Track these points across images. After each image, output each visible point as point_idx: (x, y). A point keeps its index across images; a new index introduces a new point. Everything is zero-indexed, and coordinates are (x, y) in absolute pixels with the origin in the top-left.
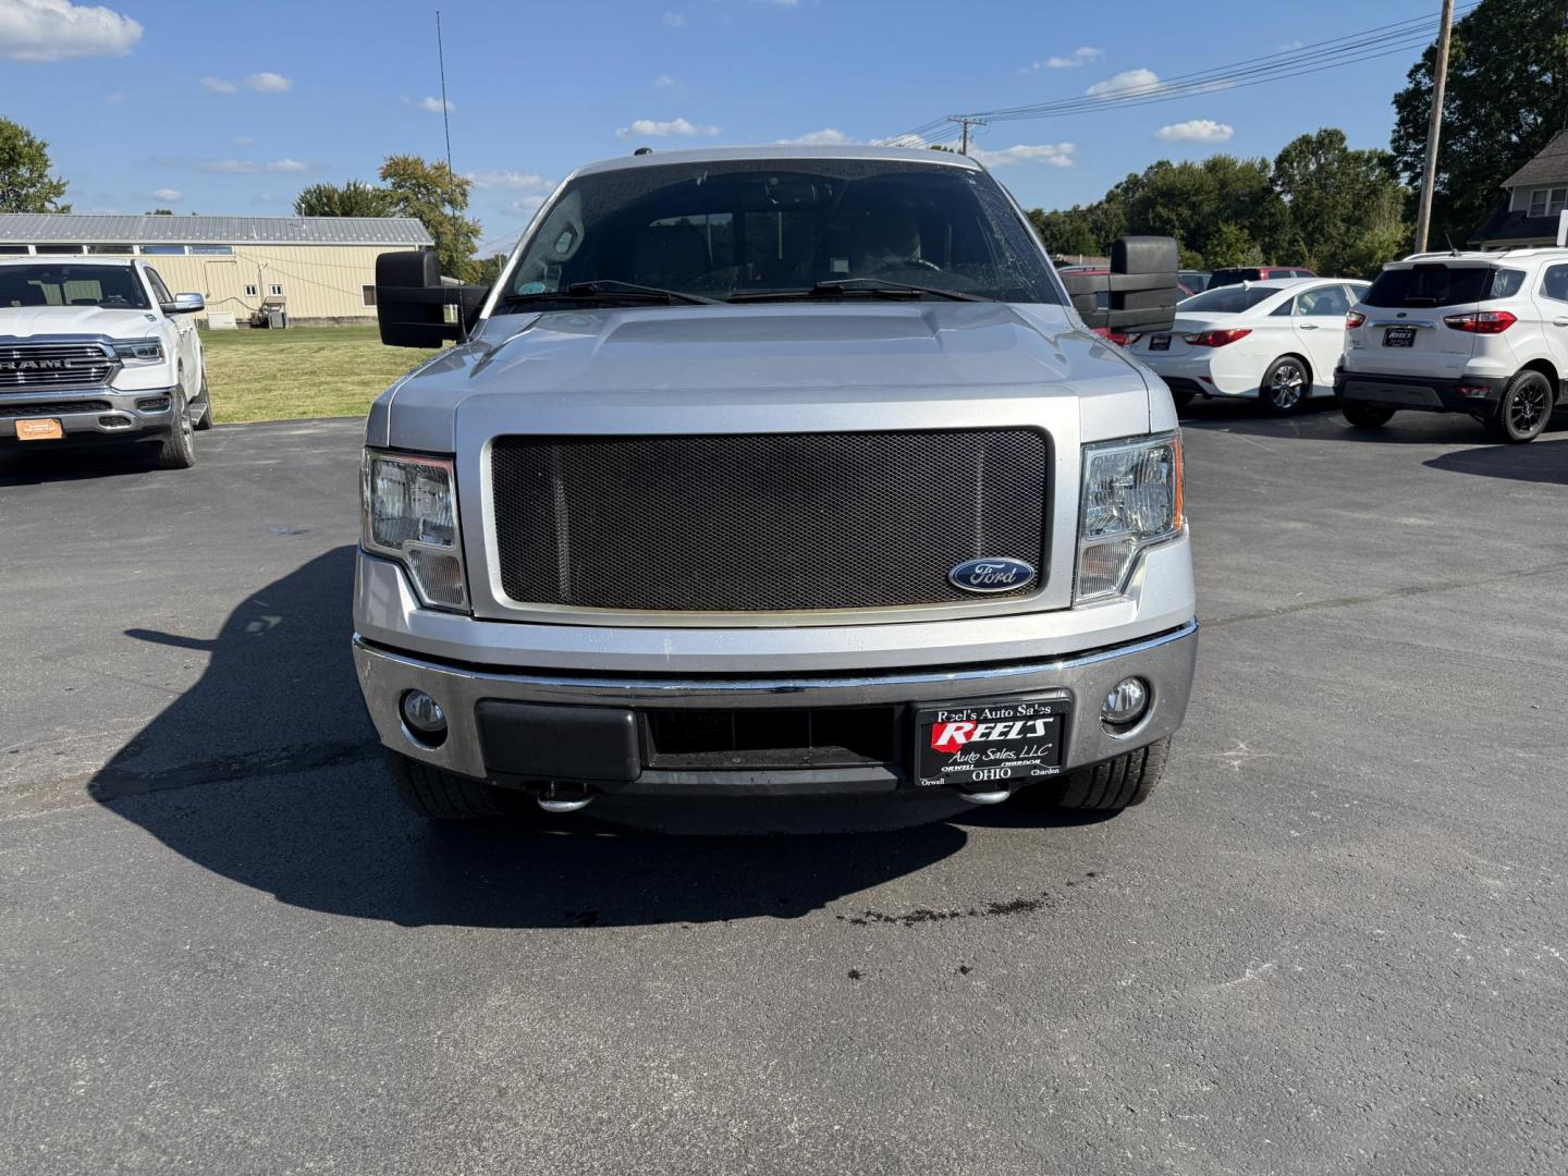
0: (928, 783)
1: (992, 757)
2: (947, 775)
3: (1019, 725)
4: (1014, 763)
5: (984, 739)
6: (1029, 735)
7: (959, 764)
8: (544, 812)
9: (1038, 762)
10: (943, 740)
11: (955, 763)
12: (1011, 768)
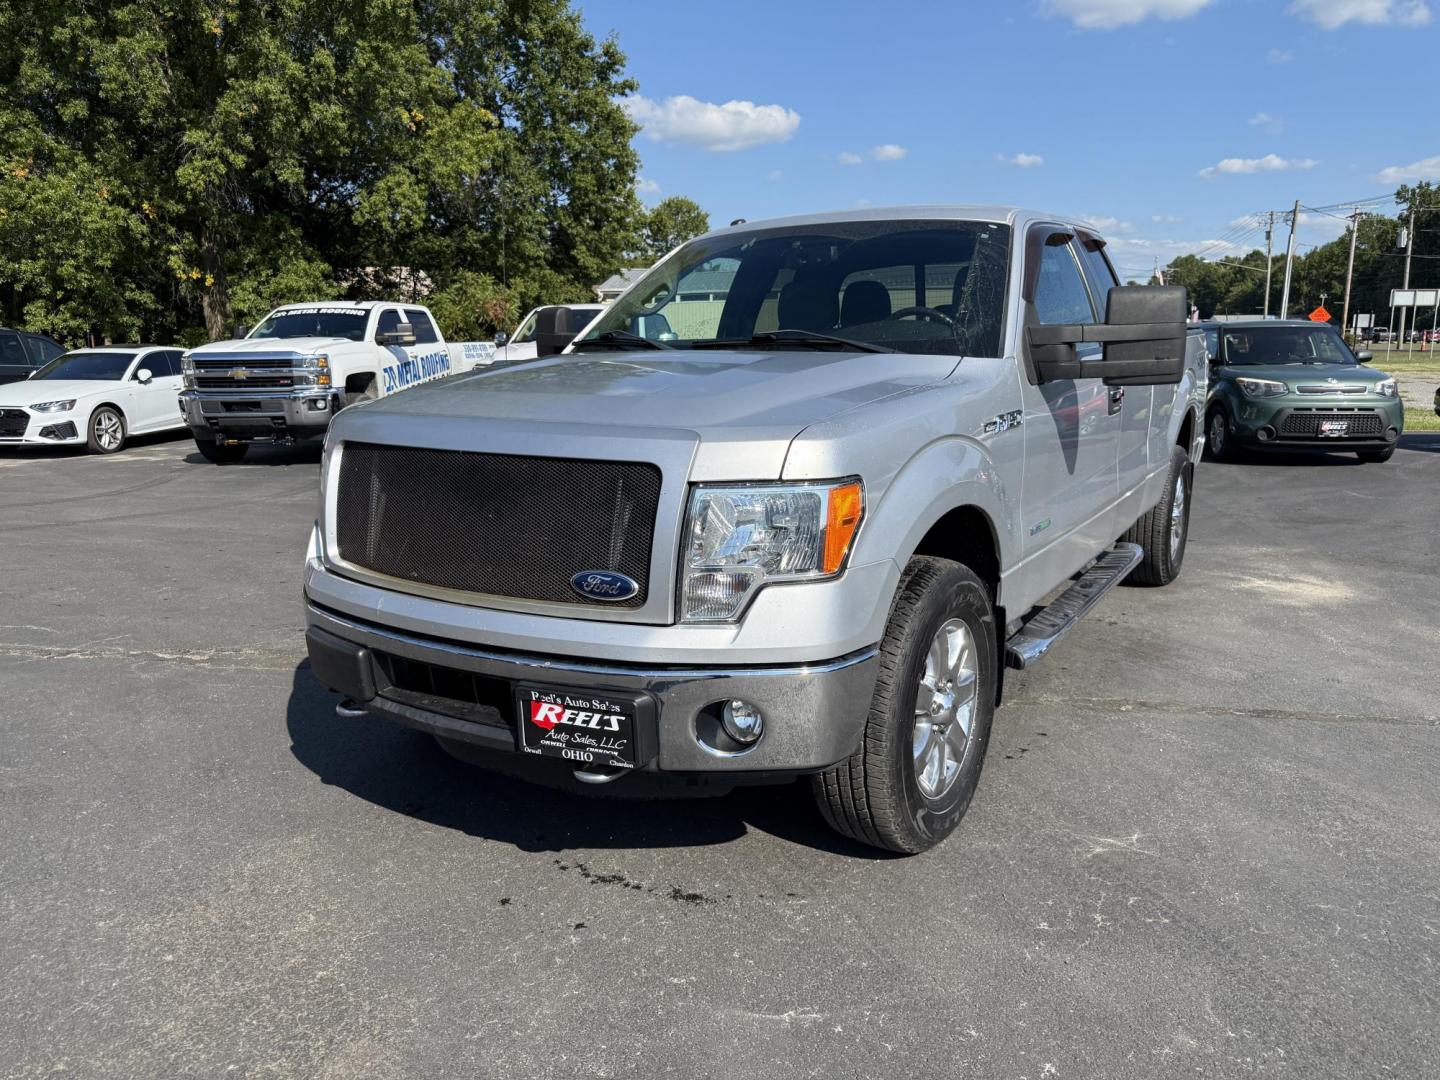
0: (529, 750)
1: (579, 740)
2: (544, 747)
3: (597, 717)
4: (596, 750)
5: (570, 723)
6: (606, 728)
7: (554, 740)
8: (336, 714)
9: (616, 754)
10: (540, 717)
11: (550, 739)
12: (593, 753)
